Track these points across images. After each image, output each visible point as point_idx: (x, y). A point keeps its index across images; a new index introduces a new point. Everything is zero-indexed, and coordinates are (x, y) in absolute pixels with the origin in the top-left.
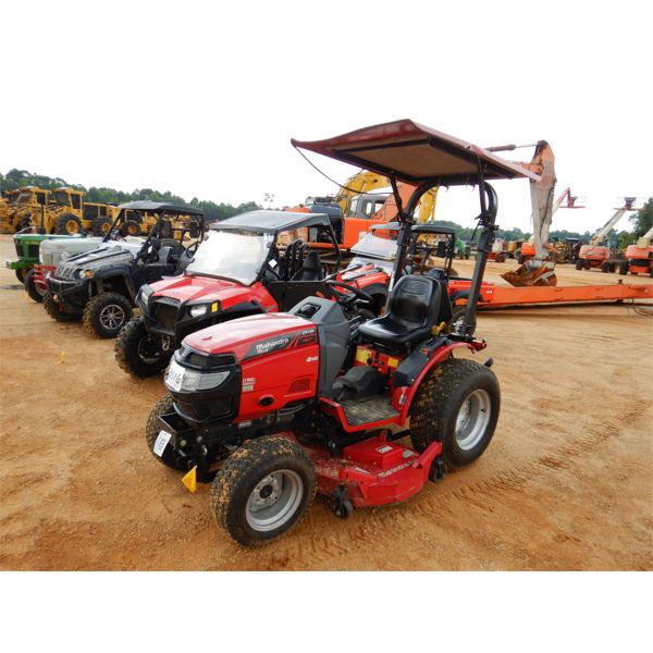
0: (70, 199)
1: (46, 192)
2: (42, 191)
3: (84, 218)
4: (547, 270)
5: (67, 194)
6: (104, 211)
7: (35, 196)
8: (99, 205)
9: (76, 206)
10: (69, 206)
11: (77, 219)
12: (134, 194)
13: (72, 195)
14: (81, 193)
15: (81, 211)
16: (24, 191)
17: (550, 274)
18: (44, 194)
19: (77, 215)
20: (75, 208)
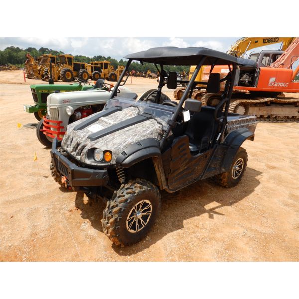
0: (67, 60)
1: (55, 56)
2: (53, 56)
3: (74, 71)
5: (65, 57)
6: (83, 66)
7: (50, 59)
8: (81, 63)
10: (66, 64)
11: (70, 71)
12: (94, 58)
13: (68, 58)
15: (72, 67)
16: (45, 57)
18: (54, 58)
19: (71, 69)
20: (69, 65)
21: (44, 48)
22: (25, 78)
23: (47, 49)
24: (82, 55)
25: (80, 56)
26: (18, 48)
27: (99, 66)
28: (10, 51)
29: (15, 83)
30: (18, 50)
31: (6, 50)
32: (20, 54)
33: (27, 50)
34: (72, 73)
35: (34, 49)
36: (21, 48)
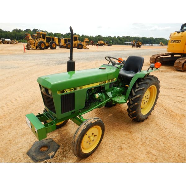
3: (47, 42)
5: (40, 34)
6: (53, 39)
8: (51, 37)
9: (44, 38)
10: (41, 38)
13: (42, 34)
14: (45, 33)
15: (45, 40)
19: (44, 41)
20: (43, 38)
21: (35, 29)
22: (25, 49)
23: (37, 30)
24: (59, 33)
25: (58, 33)
26: (20, 30)
28: (15, 31)
30: (20, 31)
31: (13, 31)
32: (21, 33)
34: (45, 44)
36: (21, 30)
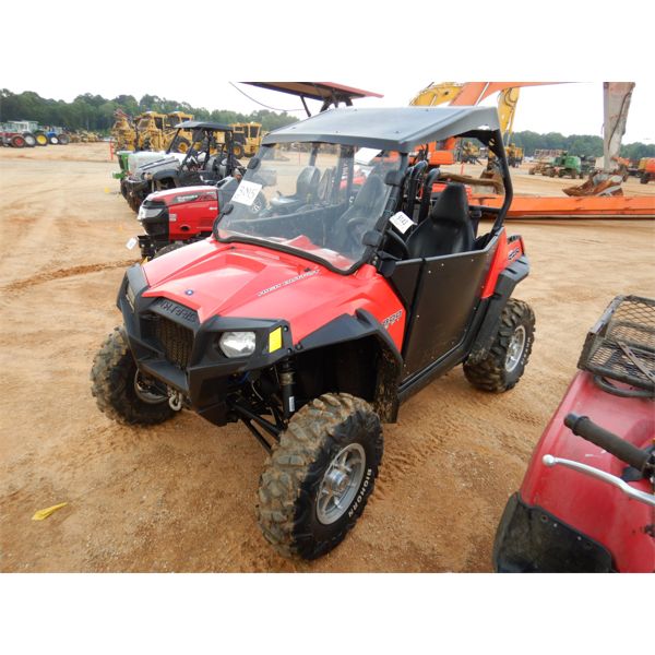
1: (163, 116)
2: (159, 116)
4: (612, 184)
7: (153, 121)
16: (145, 117)
17: (616, 188)
27: (243, 132)
29: (97, 161)
33: (116, 100)
35: (131, 98)
